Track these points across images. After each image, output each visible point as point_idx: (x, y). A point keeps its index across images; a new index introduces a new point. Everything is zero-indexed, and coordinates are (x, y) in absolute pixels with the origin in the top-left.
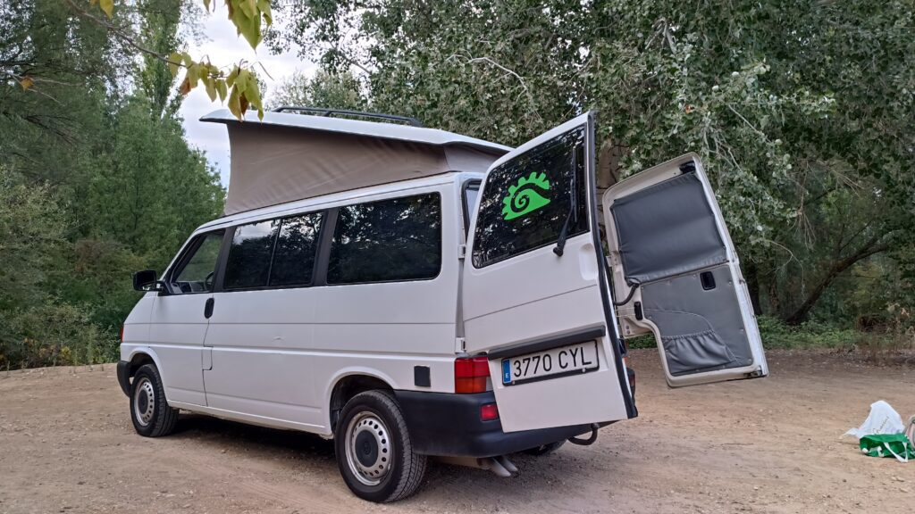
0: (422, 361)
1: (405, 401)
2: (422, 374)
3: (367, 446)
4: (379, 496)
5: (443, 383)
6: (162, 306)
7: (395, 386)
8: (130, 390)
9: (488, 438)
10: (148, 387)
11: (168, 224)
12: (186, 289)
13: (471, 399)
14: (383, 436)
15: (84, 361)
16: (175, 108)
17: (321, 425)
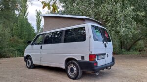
0: (83, 55)
1: (79, 62)
2: (83, 58)
3: (72, 70)
4: (75, 78)
5: (87, 59)
6: (32, 47)
7: (77, 59)
8: (26, 61)
9: (95, 68)
10: (30, 61)
11: (26, 35)
12: (36, 44)
13: (92, 62)
14: (75, 68)
15: (15, 57)
16: (27, 16)
17: (63, 67)
